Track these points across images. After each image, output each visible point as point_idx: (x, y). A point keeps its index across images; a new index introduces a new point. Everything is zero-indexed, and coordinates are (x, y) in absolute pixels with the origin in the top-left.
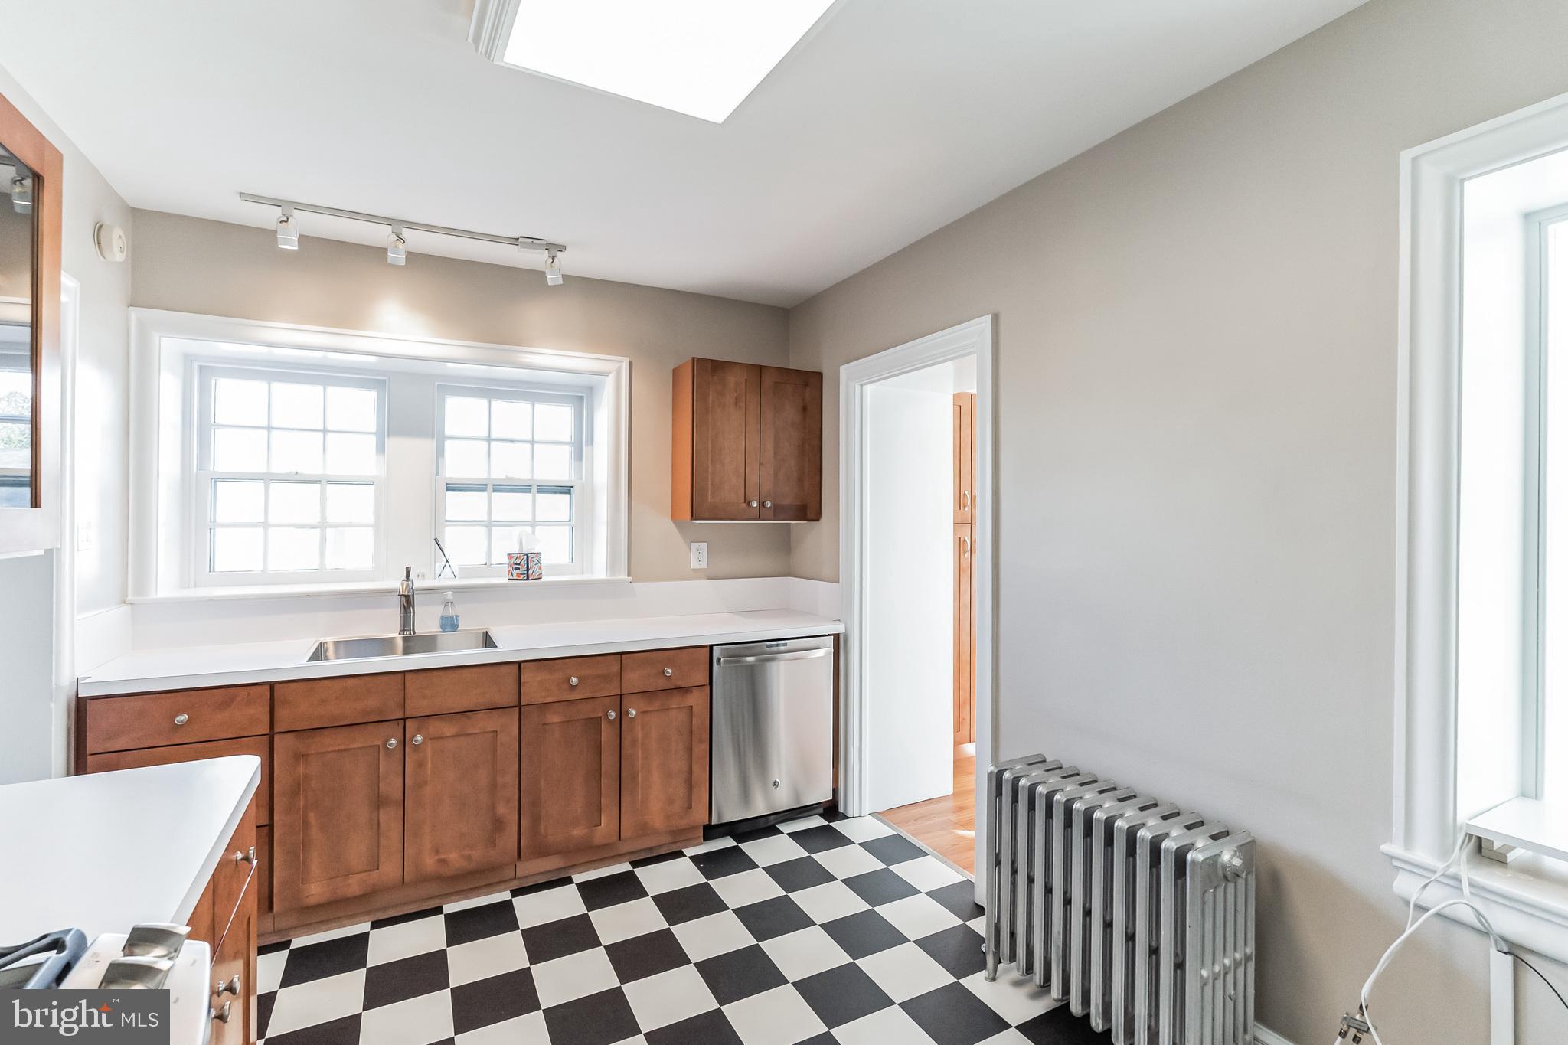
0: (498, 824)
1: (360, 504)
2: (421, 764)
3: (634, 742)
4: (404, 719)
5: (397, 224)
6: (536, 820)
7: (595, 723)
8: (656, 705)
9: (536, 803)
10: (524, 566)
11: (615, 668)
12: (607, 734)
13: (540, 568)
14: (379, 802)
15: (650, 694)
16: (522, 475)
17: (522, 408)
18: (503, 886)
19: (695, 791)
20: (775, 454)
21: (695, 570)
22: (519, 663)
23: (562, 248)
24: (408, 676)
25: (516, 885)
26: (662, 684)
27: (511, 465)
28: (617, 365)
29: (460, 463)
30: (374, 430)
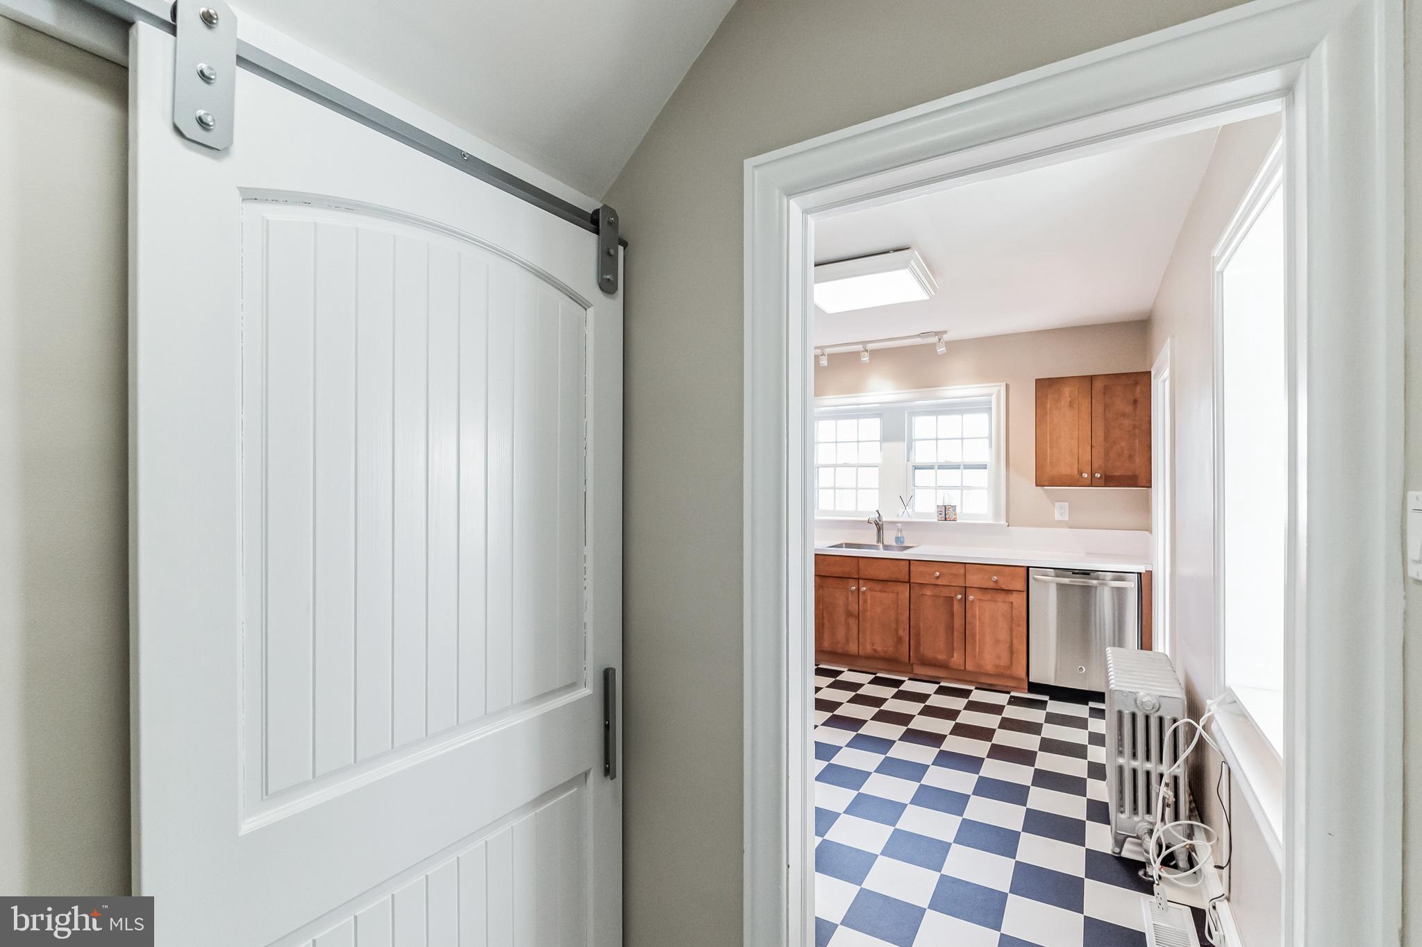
0: (900, 639)
1: (871, 478)
2: (865, 601)
3: (974, 616)
4: (859, 579)
5: (864, 343)
6: (918, 643)
7: (950, 600)
8: (988, 597)
9: (918, 635)
10: (946, 513)
11: (962, 571)
12: (957, 608)
13: (955, 514)
14: (849, 614)
15: (984, 590)
16: (956, 459)
17: (956, 418)
18: (906, 674)
19: (1015, 655)
20: (1106, 438)
21: (1060, 522)
22: (909, 561)
23: (945, 332)
24: (860, 560)
25: (912, 676)
26: (991, 585)
27: (950, 453)
28: (997, 389)
29: (923, 454)
30: (879, 439)
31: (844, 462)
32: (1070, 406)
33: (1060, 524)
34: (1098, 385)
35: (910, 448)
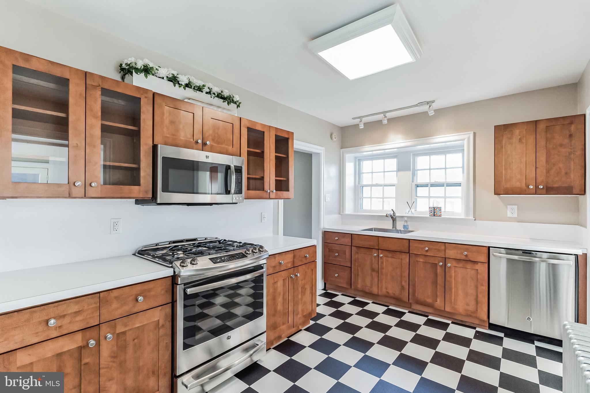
0: (403, 288)
1: (391, 192)
2: (382, 263)
3: (451, 277)
4: (379, 249)
5: (384, 113)
6: (414, 292)
7: (435, 265)
8: (461, 265)
9: (414, 285)
10: (435, 212)
11: (443, 248)
12: (439, 270)
13: (440, 213)
14: (373, 270)
15: (458, 260)
16: (442, 180)
17: (442, 157)
18: (407, 309)
19: (479, 305)
20: (547, 162)
21: (510, 218)
22: (409, 240)
23: (433, 102)
24: (379, 238)
25: (411, 310)
26: (463, 257)
27: (438, 177)
28: (468, 136)
29: (422, 178)
30: (396, 170)
31: (376, 183)
32: (520, 141)
33: (511, 219)
34: (542, 127)
35: (414, 175)
